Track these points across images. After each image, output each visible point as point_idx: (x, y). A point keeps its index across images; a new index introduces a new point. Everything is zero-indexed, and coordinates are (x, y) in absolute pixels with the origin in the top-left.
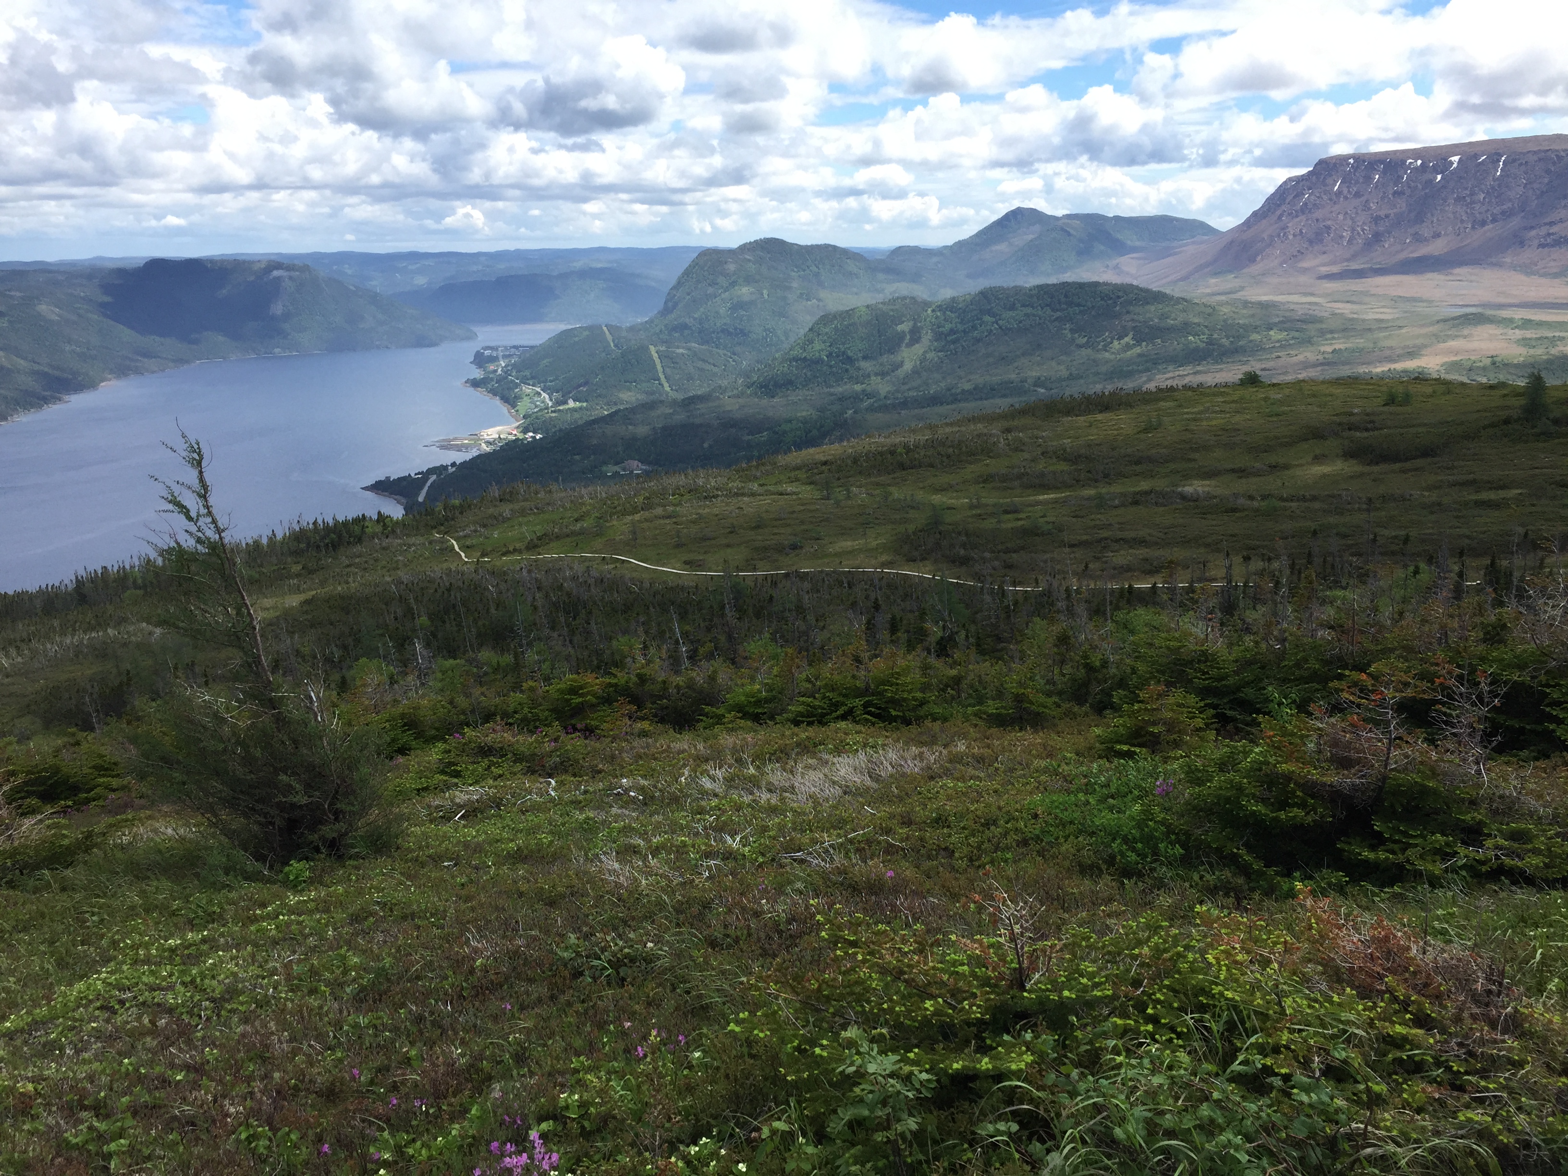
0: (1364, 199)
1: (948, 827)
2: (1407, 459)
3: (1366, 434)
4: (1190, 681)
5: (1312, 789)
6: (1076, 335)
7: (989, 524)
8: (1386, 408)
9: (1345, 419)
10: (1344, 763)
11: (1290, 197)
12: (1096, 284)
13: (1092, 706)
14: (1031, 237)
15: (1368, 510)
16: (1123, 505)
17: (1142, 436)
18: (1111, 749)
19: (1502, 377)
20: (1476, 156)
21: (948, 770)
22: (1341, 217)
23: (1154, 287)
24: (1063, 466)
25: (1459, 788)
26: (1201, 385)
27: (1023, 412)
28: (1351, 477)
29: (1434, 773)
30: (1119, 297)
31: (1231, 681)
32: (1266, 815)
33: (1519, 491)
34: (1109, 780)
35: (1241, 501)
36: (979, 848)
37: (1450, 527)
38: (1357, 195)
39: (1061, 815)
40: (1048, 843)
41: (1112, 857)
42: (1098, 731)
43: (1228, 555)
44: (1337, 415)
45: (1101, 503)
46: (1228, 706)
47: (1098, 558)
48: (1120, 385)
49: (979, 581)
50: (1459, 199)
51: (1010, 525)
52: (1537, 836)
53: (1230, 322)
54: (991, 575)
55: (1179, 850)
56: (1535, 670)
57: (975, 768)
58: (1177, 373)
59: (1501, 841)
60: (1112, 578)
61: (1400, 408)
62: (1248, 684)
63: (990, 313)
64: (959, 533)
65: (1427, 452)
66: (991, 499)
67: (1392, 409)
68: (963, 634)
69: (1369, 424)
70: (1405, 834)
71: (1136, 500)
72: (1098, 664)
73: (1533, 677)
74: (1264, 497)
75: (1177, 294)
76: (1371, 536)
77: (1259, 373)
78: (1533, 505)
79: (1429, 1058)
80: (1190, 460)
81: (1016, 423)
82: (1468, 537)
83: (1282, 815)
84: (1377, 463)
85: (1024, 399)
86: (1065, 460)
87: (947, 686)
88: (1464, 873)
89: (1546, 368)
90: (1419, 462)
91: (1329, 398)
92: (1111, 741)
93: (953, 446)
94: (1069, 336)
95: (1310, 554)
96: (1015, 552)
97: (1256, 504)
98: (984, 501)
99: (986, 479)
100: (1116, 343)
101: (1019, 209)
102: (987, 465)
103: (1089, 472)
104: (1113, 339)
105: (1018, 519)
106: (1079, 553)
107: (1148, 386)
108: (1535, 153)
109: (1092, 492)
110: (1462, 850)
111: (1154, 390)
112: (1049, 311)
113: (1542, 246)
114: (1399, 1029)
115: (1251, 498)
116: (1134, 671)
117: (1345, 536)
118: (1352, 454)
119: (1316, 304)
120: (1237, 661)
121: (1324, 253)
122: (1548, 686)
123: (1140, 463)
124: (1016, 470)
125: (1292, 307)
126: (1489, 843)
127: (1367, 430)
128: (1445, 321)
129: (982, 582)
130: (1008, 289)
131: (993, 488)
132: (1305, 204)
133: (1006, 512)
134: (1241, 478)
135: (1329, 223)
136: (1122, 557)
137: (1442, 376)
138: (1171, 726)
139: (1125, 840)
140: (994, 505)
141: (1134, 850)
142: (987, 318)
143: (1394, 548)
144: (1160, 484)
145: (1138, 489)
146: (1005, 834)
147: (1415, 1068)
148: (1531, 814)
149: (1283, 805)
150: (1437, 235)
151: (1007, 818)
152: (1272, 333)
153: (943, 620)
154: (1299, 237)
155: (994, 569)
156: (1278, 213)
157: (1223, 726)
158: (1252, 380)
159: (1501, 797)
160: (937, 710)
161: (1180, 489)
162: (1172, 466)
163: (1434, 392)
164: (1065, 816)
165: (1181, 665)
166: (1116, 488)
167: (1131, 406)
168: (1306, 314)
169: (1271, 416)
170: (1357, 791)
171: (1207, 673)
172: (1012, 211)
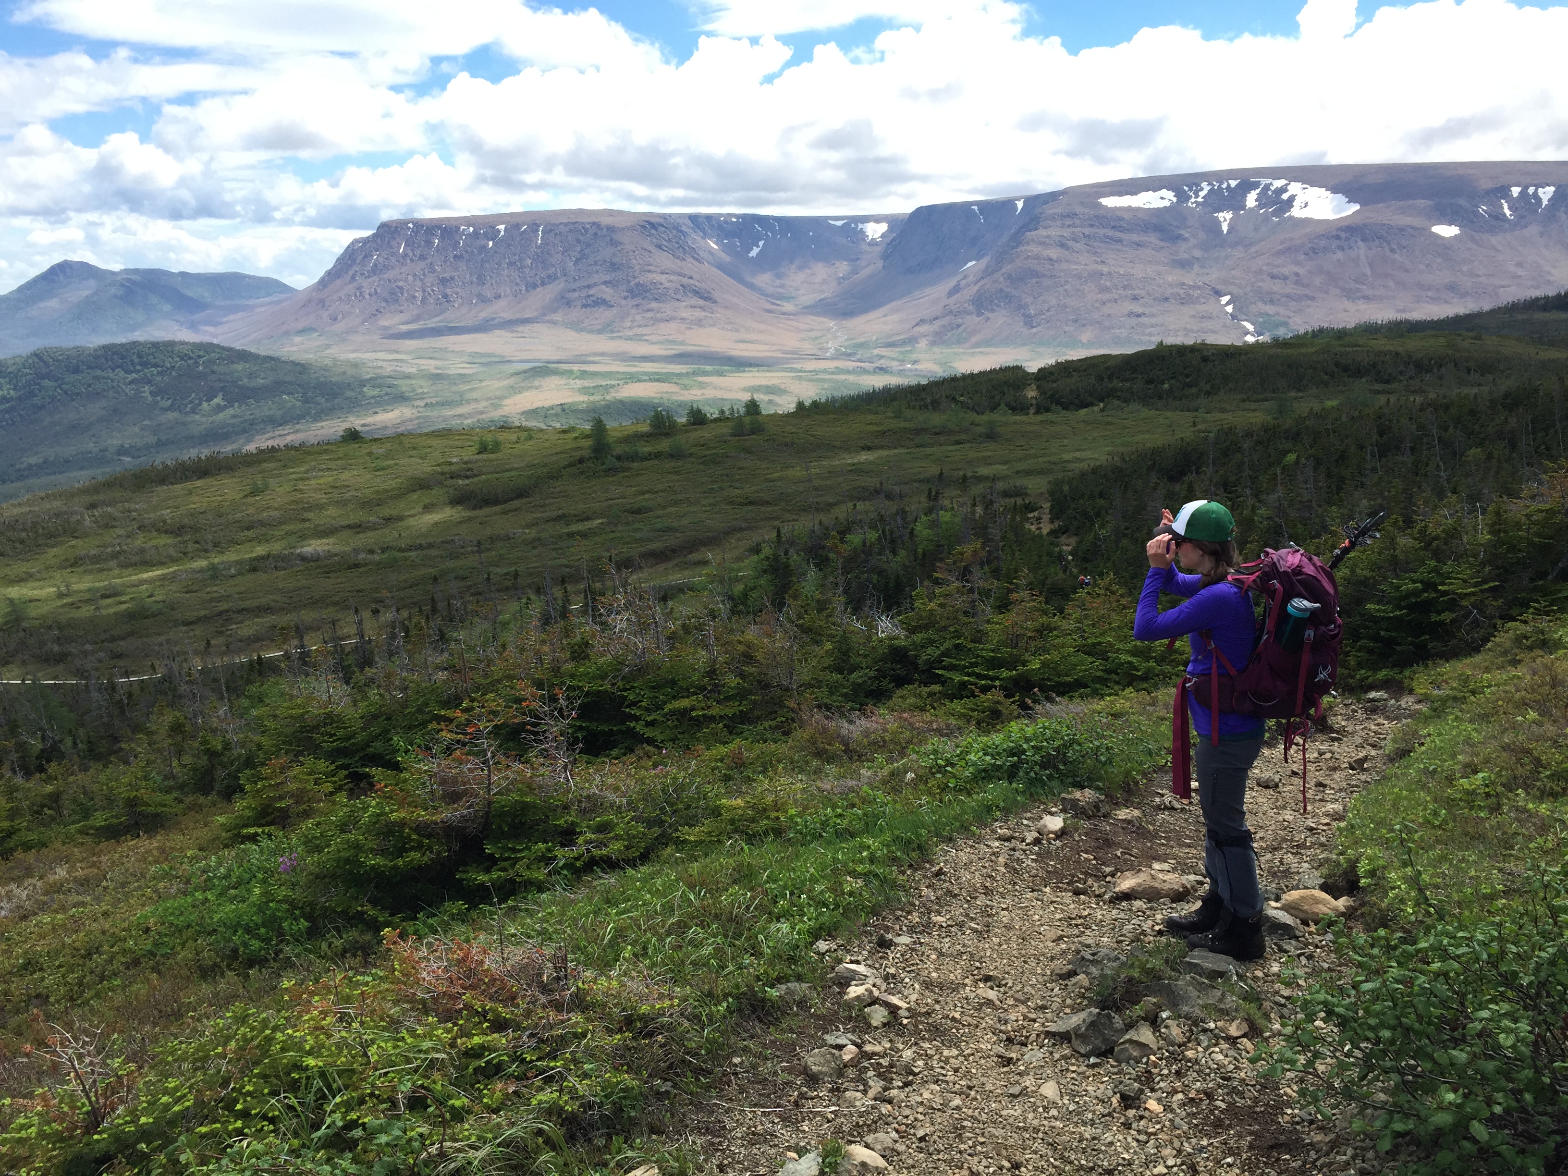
0: (429, 261)
1: (41, 969)
2: (505, 502)
3: (467, 482)
4: (318, 747)
5: (425, 830)
6: (159, 398)
7: (86, 612)
8: (481, 456)
9: (447, 469)
10: (453, 797)
11: (360, 258)
12: (172, 343)
13: (219, 793)
14: (86, 293)
15: (479, 552)
16: (240, 573)
17: (250, 500)
18: (238, 835)
19: (572, 422)
20: (517, 226)
21: (44, 903)
22: (410, 278)
23: (237, 346)
24: (166, 540)
25: (552, 797)
26: (302, 444)
27: (109, 484)
28: (461, 522)
29: (531, 789)
30: (200, 357)
31: (359, 738)
32: (385, 866)
33: (600, 521)
34: (230, 870)
35: (362, 556)
36: (80, 984)
37: (550, 560)
38: (422, 258)
39: (175, 922)
40: (163, 956)
41: (235, 951)
42: (221, 819)
43: (357, 611)
44: (438, 465)
45: (215, 574)
46: (359, 764)
47: (222, 632)
48: (217, 449)
49: (83, 677)
50: (511, 264)
51: (112, 611)
52: (617, 824)
53: (322, 379)
54: (97, 669)
55: (304, 924)
56: (613, 678)
57: (78, 894)
58: (277, 433)
59: (590, 836)
60: (240, 651)
61: (491, 456)
62: (376, 737)
63: (47, 376)
64: (50, 628)
65: (521, 493)
66: (83, 584)
67: (484, 456)
68: (69, 741)
69: (467, 471)
70: (514, 850)
71: (254, 566)
72: (219, 747)
73: (613, 685)
74: (384, 550)
75: (263, 353)
76: (486, 576)
77: (358, 428)
78: (613, 532)
79: (505, 1058)
80: (304, 520)
81: (101, 497)
82: (566, 566)
83: (400, 862)
84: (481, 508)
85: (108, 470)
86: (166, 532)
87: (43, 806)
88: (565, 872)
89: (606, 413)
90: (516, 503)
91: (428, 450)
92: (237, 826)
93: (25, 530)
94: (150, 398)
95: (433, 599)
96: (123, 639)
97: (377, 557)
98: (75, 587)
99: (74, 563)
100: (205, 405)
101: (66, 262)
102: (73, 547)
103: (197, 542)
104: (201, 400)
105: (121, 603)
106: (198, 631)
107: (248, 448)
108: (566, 224)
109: (202, 563)
110: (559, 852)
111: (255, 452)
112: (122, 374)
113: (585, 306)
114: (477, 1040)
115: (371, 552)
116: (259, 747)
117: (464, 578)
118: (459, 500)
119: (402, 361)
120: (362, 718)
121: (401, 312)
122: (625, 690)
123: (252, 528)
124: (109, 550)
125: (380, 364)
126: (581, 840)
127: (467, 477)
128: (517, 374)
129: (86, 678)
130: (68, 350)
131: (85, 572)
132: (375, 265)
133: (105, 597)
134: (358, 533)
135: (400, 284)
136: (247, 628)
137: (524, 424)
138: (299, 797)
139: (248, 930)
140: (89, 590)
141: (258, 937)
142: (46, 383)
143: (508, 583)
144: (276, 547)
145: (254, 555)
146: (110, 961)
147: (494, 1071)
148: (612, 806)
149: (401, 851)
150: (498, 297)
151: (112, 941)
152: (365, 389)
153: (43, 730)
154: (374, 297)
155: (100, 661)
156: (351, 273)
157: (357, 785)
158: (353, 436)
159: (588, 797)
160: (33, 836)
161: (298, 551)
162: (287, 528)
163: (519, 438)
164: (180, 921)
165: (308, 731)
166: (231, 556)
167: (232, 470)
168: (395, 371)
169: (378, 470)
170: (467, 821)
171: (335, 735)
172: (59, 265)
